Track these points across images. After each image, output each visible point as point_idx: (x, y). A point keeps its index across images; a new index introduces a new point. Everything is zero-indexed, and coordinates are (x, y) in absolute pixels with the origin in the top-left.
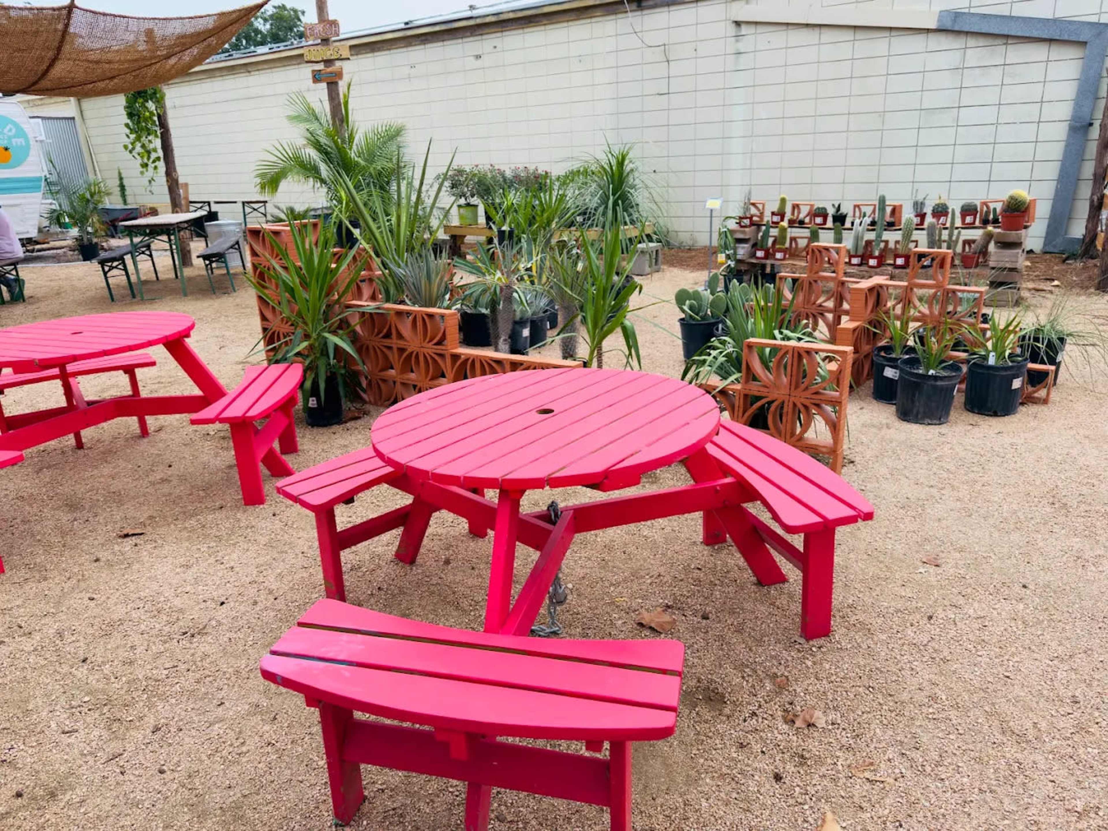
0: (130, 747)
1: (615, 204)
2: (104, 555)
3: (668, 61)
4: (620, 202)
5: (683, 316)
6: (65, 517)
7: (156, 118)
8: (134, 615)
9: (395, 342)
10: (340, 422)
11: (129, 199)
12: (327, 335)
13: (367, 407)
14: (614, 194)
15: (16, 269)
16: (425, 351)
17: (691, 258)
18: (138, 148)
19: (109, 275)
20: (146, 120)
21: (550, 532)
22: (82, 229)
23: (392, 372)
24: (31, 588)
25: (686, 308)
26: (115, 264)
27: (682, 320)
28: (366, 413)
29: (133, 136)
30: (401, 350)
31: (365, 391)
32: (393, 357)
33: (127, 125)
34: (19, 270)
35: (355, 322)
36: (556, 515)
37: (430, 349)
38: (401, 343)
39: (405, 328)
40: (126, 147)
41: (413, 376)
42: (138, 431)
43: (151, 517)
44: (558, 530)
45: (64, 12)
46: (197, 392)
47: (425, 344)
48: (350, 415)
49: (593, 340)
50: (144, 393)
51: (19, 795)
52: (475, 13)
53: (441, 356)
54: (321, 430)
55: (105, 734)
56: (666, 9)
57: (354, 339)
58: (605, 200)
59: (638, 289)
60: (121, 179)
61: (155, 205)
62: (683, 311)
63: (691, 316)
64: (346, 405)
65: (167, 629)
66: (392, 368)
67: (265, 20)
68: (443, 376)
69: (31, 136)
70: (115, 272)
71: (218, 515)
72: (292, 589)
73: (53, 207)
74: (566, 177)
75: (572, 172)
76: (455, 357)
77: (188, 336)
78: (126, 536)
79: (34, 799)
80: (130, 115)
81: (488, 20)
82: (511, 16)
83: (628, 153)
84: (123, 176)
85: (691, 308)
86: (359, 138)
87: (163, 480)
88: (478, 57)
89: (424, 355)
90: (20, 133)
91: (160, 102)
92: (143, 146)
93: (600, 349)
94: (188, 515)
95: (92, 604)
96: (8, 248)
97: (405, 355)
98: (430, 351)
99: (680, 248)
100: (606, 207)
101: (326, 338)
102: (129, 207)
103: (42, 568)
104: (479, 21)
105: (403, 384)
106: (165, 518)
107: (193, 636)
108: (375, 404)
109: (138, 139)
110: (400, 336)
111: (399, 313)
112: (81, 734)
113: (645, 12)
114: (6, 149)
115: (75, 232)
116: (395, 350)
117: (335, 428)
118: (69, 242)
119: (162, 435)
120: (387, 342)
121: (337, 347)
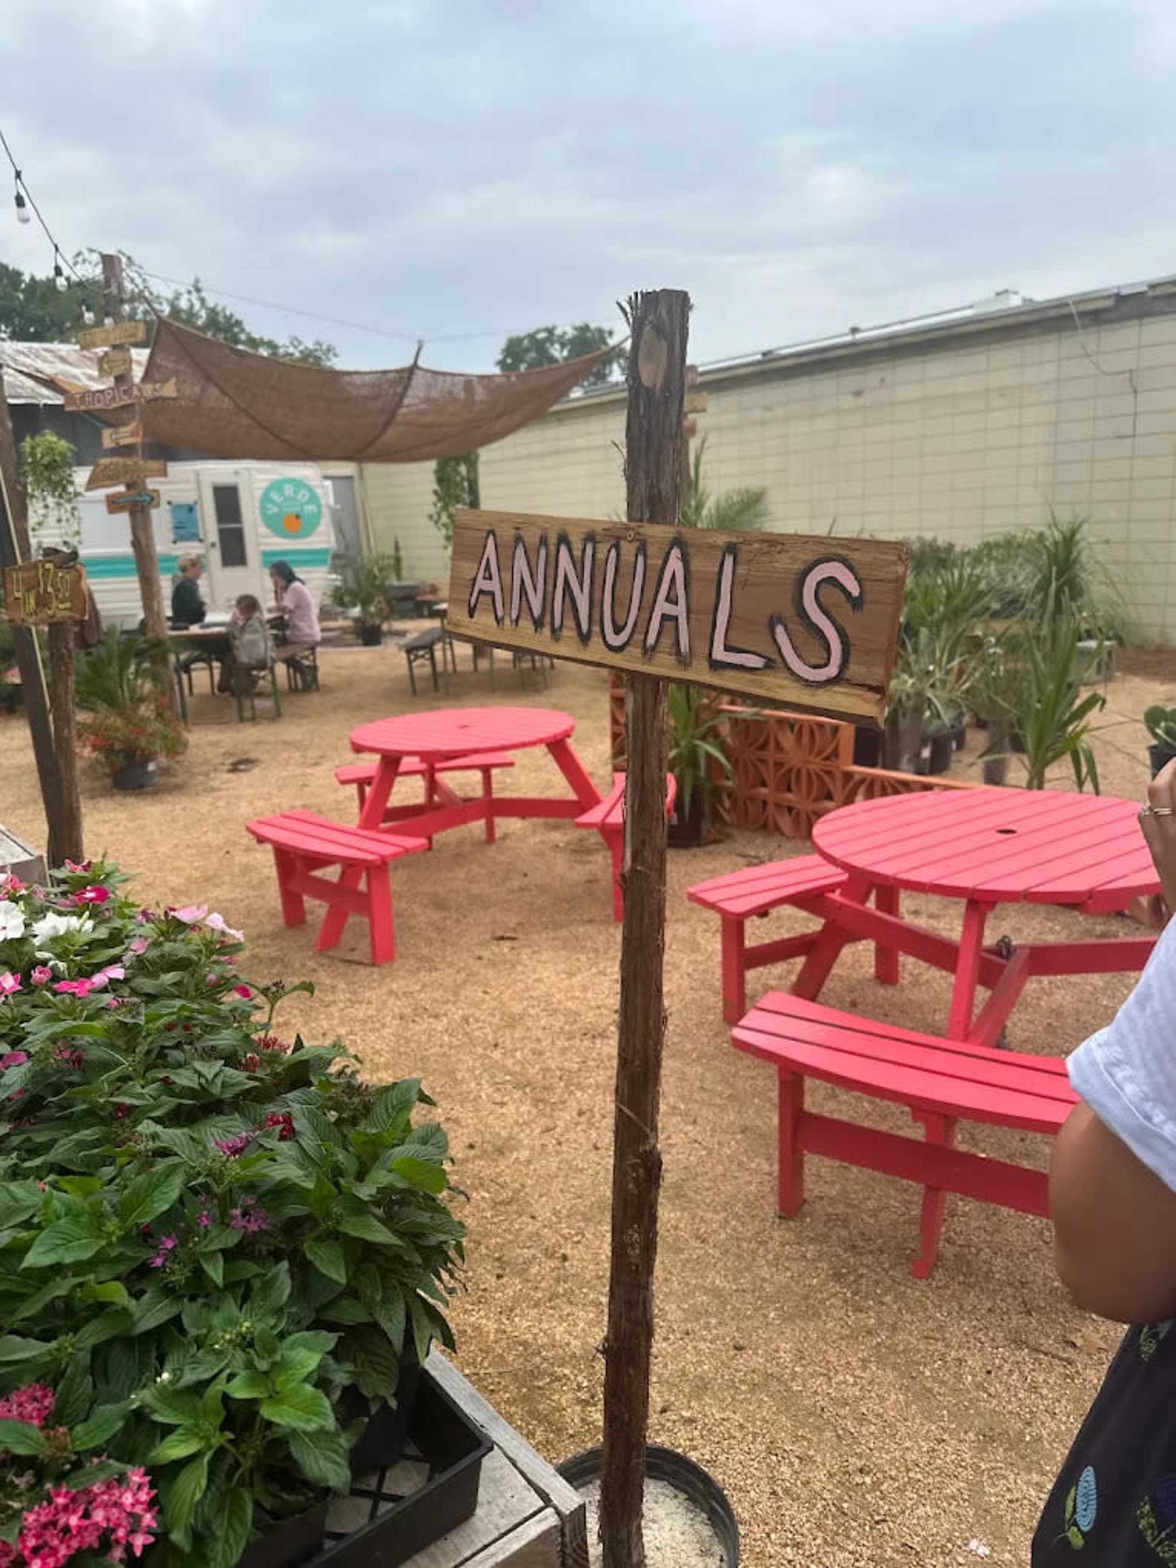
0: (561, 1124)
1: (1059, 591)
2: (485, 954)
3: (1135, 392)
4: (1066, 590)
5: (1154, 742)
6: (436, 916)
7: (466, 484)
8: (532, 1012)
9: (771, 754)
10: (699, 845)
11: (405, 573)
12: (698, 742)
13: (729, 830)
14: (1057, 579)
15: (313, 654)
16: (811, 767)
17: (1160, 663)
18: (444, 519)
19: (414, 664)
20: (457, 485)
21: (1002, 967)
22: (364, 609)
23: (764, 790)
24: (425, 977)
25: (1159, 731)
26: (421, 653)
27: (1155, 747)
28: (729, 836)
29: (439, 505)
30: (779, 765)
31: (728, 812)
32: (769, 774)
33: (435, 492)
34: (318, 655)
35: (725, 729)
36: (1009, 952)
37: (816, 765)
38: (779, 756)
39: (787, 740)
40: (431, 517)
41: (790, 796)
42: (483, 837)
43: (521, 924)
44: (1014, 965)
45: (406, 375)
46: (572, 796)
47: (811, 759)
48: (711, 837)
49: (1033, 765)
50: (496, 795)
51: (471, 1147)
52: (859, 336)
53: (828, 773)
54: (682, 852)
55: (534, 1111)
56: (1136, 322)
57: (724, 748)
58: (1043, 587)
59: (1099, 704)
60: (397, 549)
61: (435, 582)
62: (1155, 735)
63: (1166, 742)
64: (706, 826)
65: (567, 1027)
66: (764, 784)
67: (563, 346)
68: (829, 797)
69: (323, 502)
70: (419, 662)
71: (588, 928)
72: (685, 1007)
73: (338, 583)
74: (980, 551)
75: (988, 545)
76: (848, 776)
77: (569, 736)
78: (502, 938)
79: (484, 1152)
80: (440, 480)
81: (875, 346)
82: (908, 339)
83: (1080, 526)
84: (401, 545)
85: (1168, 732)
86: (710, 505)
87: (521, 889)
88: (858, 394)
89: (808, 773)
90: (314, 498)
91: (472, 465)
92: (450, 516)
93: (1042, 776)
94: (558, 926)
95: (487, 997)
96: (307, 631)
97: (782, 771)
98: (817, 768)
99: (1141, 648)
100: (1046, 596)
101: (696, 746)
102: (404, 583)
103: (428, 960)
104: (863, 348)
105: (777, 805)
106: (533, 925)
107: (594, 1037)
108: (739, 827)
109: (445, 508)
110: (779, 747)
111: (781, 721)
112: (512, 1108)
113: (1104, 327)
114: (298, 517)
115: (356, 611)
116: (771, 765)
117: (694, 850)
118: (348, 623)
119: (508, 842)
120: (762, 755)
121: (709, 756)
